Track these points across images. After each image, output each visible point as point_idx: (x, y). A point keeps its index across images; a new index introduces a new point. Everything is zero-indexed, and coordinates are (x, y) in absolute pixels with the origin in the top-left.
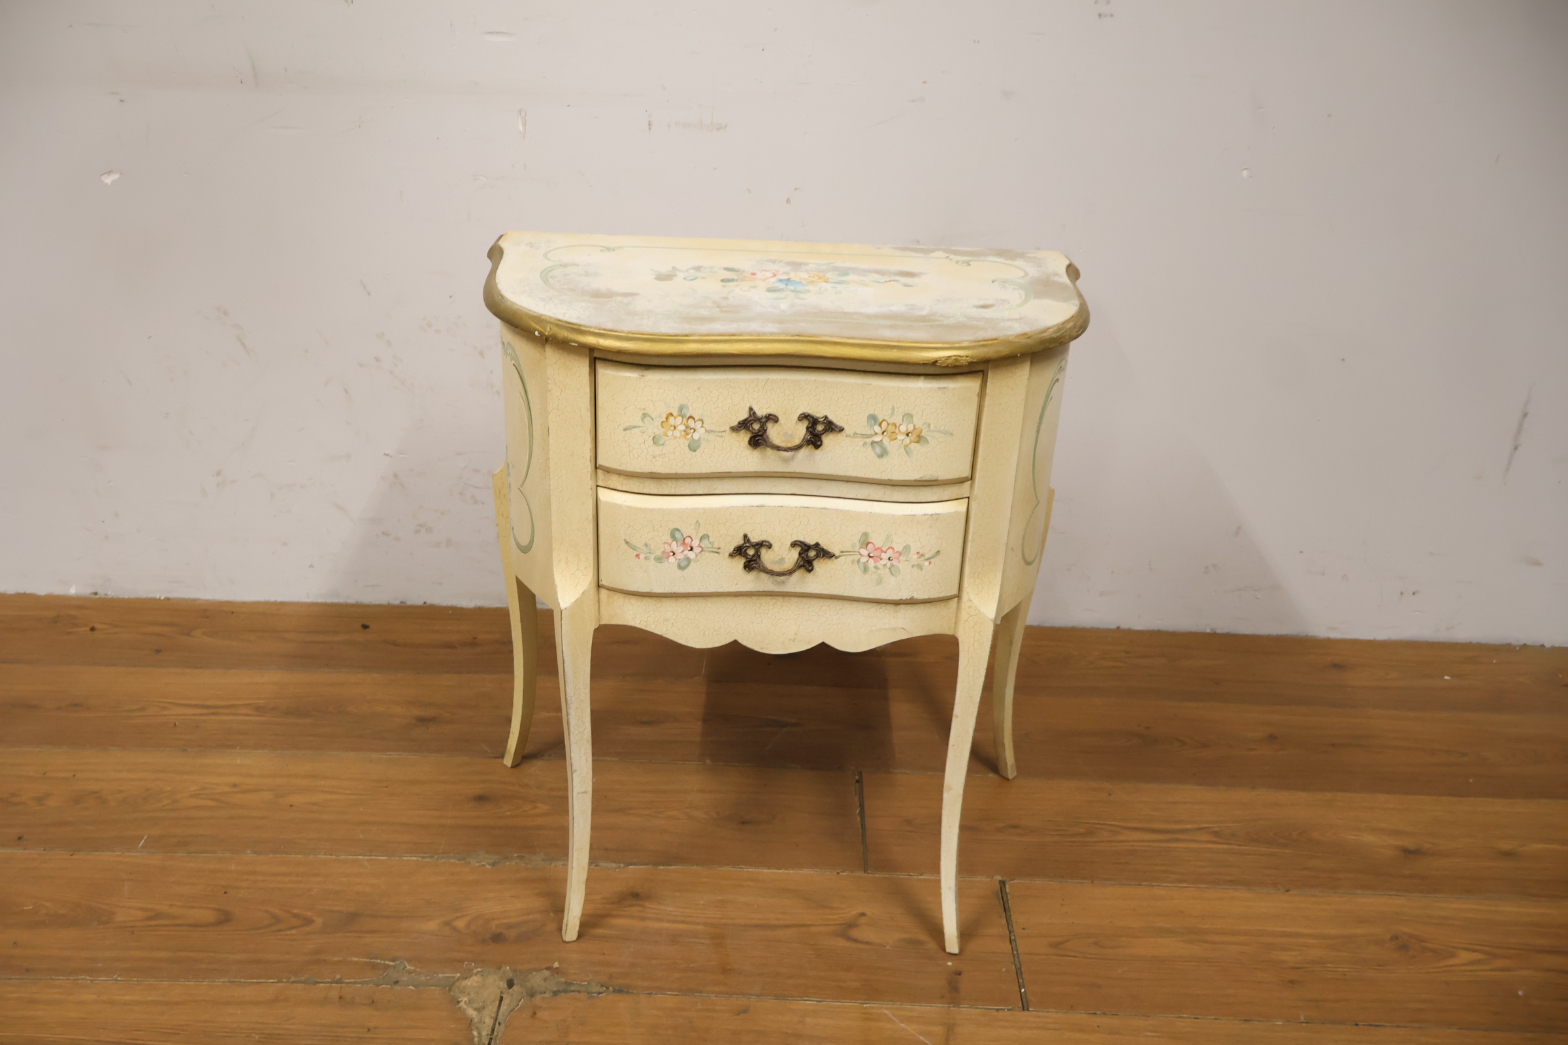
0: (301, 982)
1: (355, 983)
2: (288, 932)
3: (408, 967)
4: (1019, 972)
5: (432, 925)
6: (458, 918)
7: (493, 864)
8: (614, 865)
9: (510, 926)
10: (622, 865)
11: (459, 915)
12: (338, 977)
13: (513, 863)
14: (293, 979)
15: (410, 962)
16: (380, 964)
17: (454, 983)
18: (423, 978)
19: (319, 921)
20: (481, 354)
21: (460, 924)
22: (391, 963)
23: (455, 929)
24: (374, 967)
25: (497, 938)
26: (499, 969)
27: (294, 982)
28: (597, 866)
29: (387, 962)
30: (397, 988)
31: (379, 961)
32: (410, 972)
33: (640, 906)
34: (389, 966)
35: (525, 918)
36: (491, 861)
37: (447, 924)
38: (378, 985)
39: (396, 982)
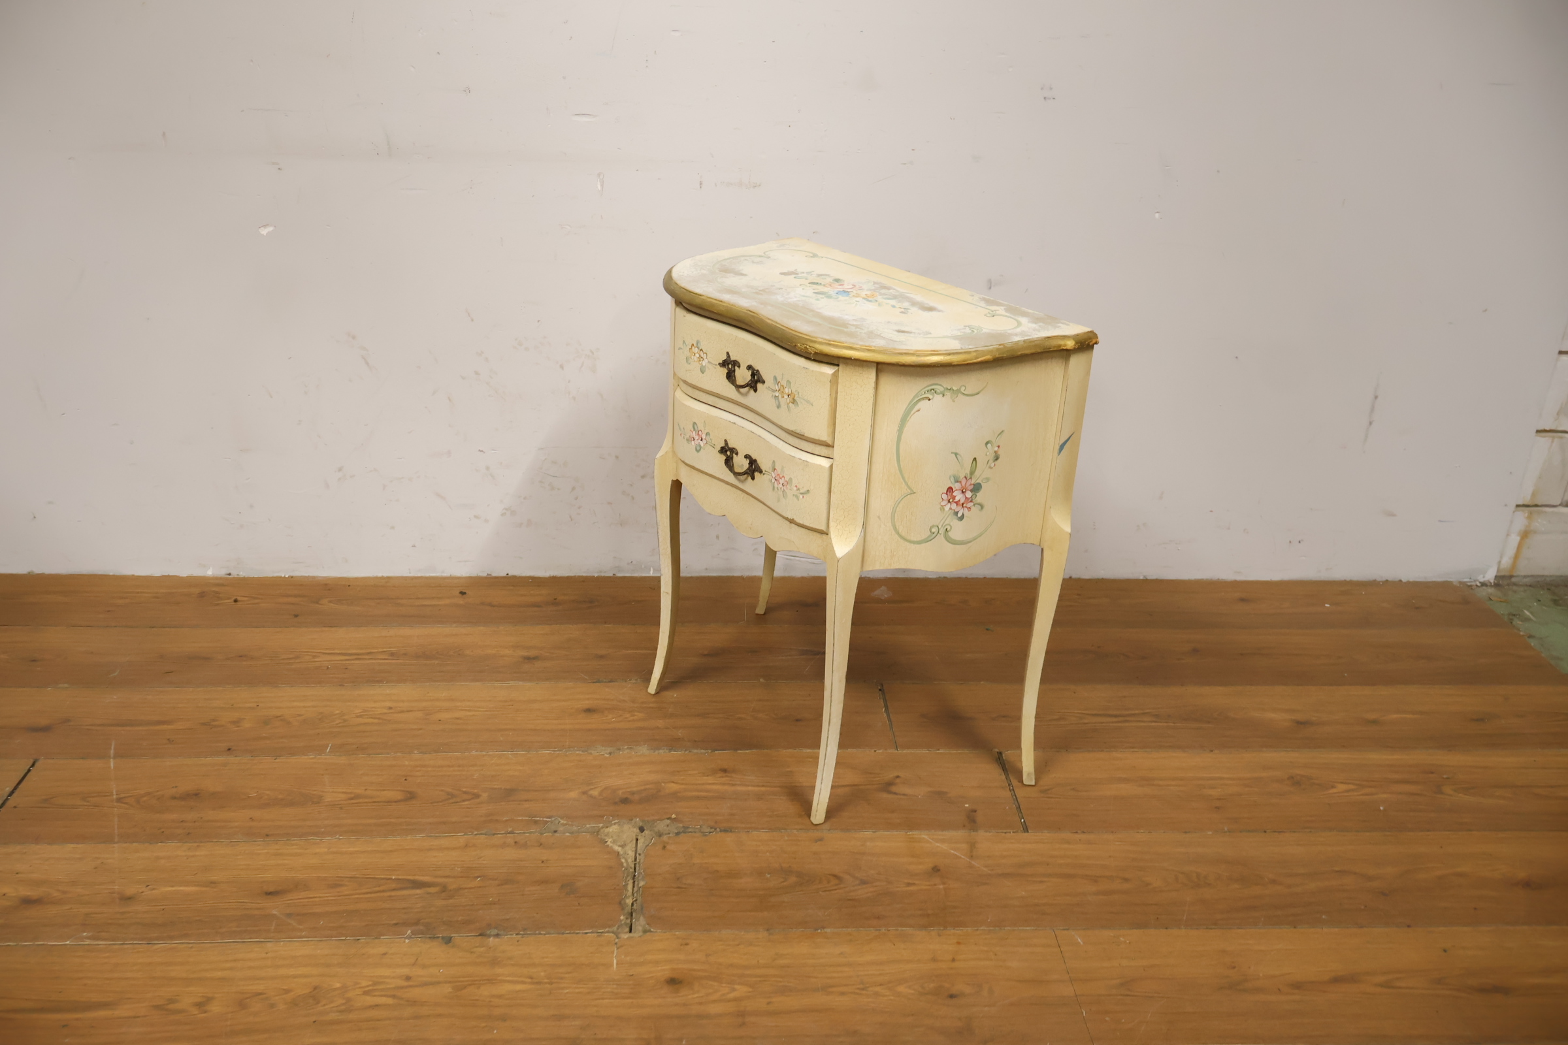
0: (481, 834)
1: (524, 833)
2: (464, 803)
3: (562, 822)
4: (1019, 808)
5: (573, 794)
6: (592, 789)
7: (610, 753)
8: (703, 751)
9: (633, 793)
10: (710, 751)
11: (593, 787)
12: (510, 830)
13: (625, 752)
14: (475, 833)
15: (562, 818)
16: (538, 820)
17: (598, 832)
18: (575, 828)
19: (485, 795)
20: (562, 367)
21: (595, 793)
22: (548, 820)
23: (591, 796)
24: (536, 822)
25: (625, 801)
26: (632, 820)
27: (476, 835)
28: (690, 752)
29: (545, 819)
30: (556, 835)
31: (538, 819)
32: (564, 825)
33: (727, 776)
34: (548, 822)
35: (643, 788)
36: (608, 751)
37: (584, 793)
38: (542, 834)
39: (555, 832)
